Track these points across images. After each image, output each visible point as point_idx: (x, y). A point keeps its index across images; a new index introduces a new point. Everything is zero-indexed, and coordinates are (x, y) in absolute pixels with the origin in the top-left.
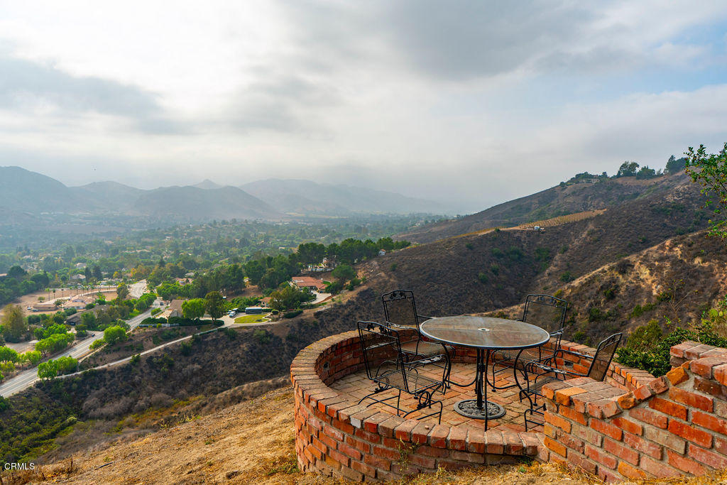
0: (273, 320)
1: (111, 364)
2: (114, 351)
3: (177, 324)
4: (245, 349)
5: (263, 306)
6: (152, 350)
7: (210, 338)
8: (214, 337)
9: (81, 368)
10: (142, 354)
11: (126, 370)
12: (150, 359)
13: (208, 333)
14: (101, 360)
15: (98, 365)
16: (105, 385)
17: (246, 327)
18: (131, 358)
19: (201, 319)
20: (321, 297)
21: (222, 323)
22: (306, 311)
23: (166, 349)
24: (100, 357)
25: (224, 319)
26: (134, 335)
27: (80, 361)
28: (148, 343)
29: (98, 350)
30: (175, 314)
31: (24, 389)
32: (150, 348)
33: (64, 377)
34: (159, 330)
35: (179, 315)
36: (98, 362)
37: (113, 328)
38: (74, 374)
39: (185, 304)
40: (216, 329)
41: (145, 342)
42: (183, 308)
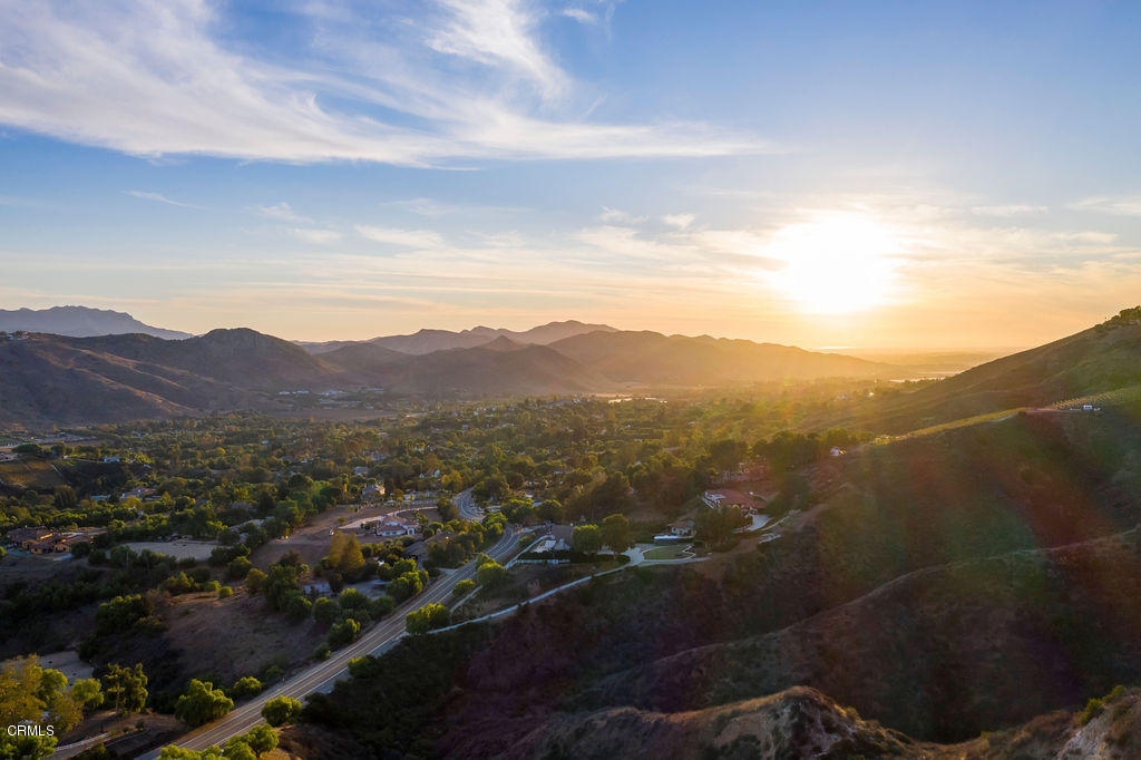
0: (700, 556)
1: (493, 615)
3: (568, 560)
5: (675, 534)
6: (543, 596)
7: (615, 581)
8: (621, 579)
9: (455, 620)
10: (531, 601)
11: (514, 623)
12: (542, 609)
13: (611, 574)
14: (479, 610)
15: (475, 617)
16: (489, 644)
17: (664, 566)
18: (515, 607)
19: (600, 553)
20: (759, 523)
21: (627, 559)
22: (744, 542)
23: (559, 595)
24: (477, 605)
25: (629, 552)
26: (513, 576)
27: (452, 611)
28: (534, 587)
29: (471, 595)
30: (561, 546)
31: (391, 647)
32: (540, 594)
33: (436, 631)
34: (546, 568)
35: (568, 548)
36: (475, 611)
37: (489, 565)
38: (448, 628)
39: (577, 532)
40: (622, 568)
41: (529, 586)
42: (574, 537)
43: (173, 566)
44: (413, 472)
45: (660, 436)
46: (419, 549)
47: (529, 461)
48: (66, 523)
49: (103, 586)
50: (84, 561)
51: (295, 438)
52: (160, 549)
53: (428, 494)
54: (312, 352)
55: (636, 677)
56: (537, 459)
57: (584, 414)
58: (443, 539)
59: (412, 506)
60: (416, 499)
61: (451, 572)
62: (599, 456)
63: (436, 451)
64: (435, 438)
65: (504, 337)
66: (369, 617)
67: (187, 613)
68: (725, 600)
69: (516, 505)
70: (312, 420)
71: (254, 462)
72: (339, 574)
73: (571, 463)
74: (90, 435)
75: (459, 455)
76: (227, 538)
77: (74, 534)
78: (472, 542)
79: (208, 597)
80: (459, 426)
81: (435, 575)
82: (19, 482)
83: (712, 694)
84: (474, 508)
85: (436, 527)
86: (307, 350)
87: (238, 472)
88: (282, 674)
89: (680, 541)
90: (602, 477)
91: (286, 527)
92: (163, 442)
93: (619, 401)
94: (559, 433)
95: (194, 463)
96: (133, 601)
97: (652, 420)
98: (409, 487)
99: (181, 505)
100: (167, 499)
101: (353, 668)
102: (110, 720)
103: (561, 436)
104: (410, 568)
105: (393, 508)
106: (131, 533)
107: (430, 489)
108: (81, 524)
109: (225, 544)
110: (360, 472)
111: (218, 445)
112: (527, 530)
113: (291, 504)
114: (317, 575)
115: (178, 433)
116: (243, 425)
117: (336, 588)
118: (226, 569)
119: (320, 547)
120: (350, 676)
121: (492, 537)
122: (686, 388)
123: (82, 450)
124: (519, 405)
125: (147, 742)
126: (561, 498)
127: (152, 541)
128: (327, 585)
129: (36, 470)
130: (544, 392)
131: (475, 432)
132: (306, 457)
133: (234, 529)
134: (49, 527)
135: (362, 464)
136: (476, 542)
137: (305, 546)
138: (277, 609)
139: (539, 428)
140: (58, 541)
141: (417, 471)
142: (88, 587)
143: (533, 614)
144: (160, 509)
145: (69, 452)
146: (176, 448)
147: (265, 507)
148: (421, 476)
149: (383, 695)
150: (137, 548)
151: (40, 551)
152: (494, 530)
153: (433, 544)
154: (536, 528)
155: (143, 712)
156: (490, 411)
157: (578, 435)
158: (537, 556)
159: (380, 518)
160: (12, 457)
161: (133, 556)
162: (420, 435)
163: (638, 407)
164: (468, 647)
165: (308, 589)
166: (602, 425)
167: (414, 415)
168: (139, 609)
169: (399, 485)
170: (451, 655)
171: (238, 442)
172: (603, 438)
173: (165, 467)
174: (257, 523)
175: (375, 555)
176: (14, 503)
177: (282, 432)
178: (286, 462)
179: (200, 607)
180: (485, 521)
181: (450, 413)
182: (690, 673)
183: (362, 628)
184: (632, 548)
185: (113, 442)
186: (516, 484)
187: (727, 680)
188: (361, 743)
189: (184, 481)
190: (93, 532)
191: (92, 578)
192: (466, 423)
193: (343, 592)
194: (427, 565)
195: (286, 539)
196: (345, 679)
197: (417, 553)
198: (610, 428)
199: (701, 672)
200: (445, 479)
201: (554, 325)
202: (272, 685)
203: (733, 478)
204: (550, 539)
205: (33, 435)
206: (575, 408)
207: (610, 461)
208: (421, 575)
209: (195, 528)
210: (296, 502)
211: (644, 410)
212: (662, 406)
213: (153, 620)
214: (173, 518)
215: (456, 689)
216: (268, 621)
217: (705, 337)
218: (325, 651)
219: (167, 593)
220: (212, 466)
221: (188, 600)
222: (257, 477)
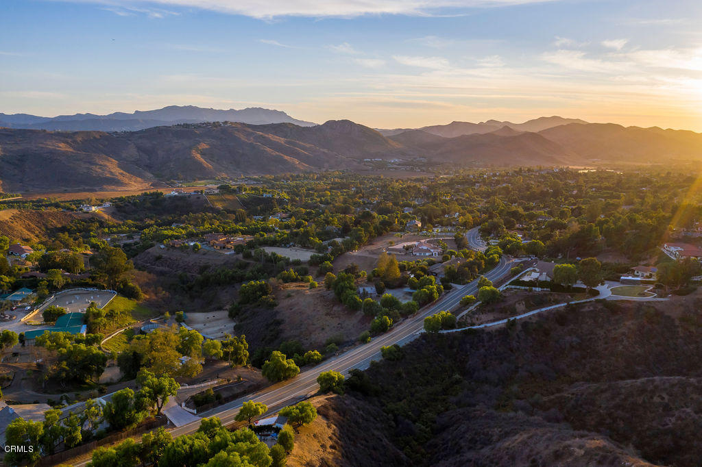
0: (660, 296)
1: (488, 325)
2: (489, 311)
3: (549, 290)
4: (632, 326)
5: (638, 276)
6: (527, 315)
7: (586, 309)
8: (591, 308)
9: (460, 325)
10: (518, 317)
11: (503, 333)
12: (525, 324)
13: (584, 303)
14: (477, 319)
15: (473, 324)
16: (484, 346)
17: (629, 302)
18: (505, 321)
19: (574, 286)
21: (597, 293)
22: (699, 289)
23: (539, 315)
24: (477, 316)
25: (599, 288)
26: (505, 297)
27: (458, 317)
28: (520, 307)
29: (472, 308)
30: (544, 277)
31: (412, 339)
32: (525, 312)
33: (445, 332)
34: (531, 294)
35: (549, 279)
36: (474, 321)
37: (488, 288)
38: (454, 330)
39: (557, 269)
40: (593, 299)
41: (517, 305)
42: (555, 273)
43: (288, 263)
44: (440, 213)
45: (619, 197)
46: (438, 269)
47: (521, 210)
48: (235, 232)
49: (248, 273)
50: (241, 256)
51: (371, 187)
52: (282, 252)
53: (449, 228)
54: (385, 135)
55: (603, 391)
56: (526, 209)
57: (561, 180)
58: (455, 263)
59: (437, 236)
60: (441, 232)
61: (460, 287)
62: (573, 210)
63: (457, 200)
64: (457, 191)
65: (507, 127)
66: (399, 315)
67: (289, 296)
68: (681, 335)
69: (510, 242)
70: (382, 177)
71: (345, 202)
72: (383, 282)
73: (551, 213)
74: (259, 181)
75: (472, 203)
76: (321, 249)
77: (239, 238)
78: (476, 267)
79: (303, 286)
80: (474, 184)
81: (448, 288)
82: (219, 206)
83: (673, 420)
84: (479, 240)
85: (452, 253)
86: (381, 133)
87: (334, 207)
88: (337, 350)
89: (642, 282)
90: (575, 226)
91: (356, 244)
92: (297, 187)
93: (586, 171)
94: (542, 192)
95: (312, 200)
96: (261, 285)
97: (611, 186)
98: (438, 223)
99: (299, 226)
100: (293, 220)
101: (384, 353)
102: (225, 369)
103: (544, 194)
104: (431, 282)
105: (425, 236)
106: (267, 241)
107: (451, 225)
108: (243, 233)
109: (320, 252)
110: (407, 211)
111: (326, 189)
112: (516, 260)
113: (360, 230)
114: (369, 280)
115: (306, 182)
116: (342, 178)
117: (380, 291)
118: (318, 268)
119: (376, 259)
120: (382, 358)
121: (492, 264)
122: (639, 164)
123: (253, 189)
124: (515, 171)
125: (242, 390)
126: (544, 239)
127: (278, 247)
128: (374, 288)
129: (228, 200)
130: (533, 164)
131: (484, 188)
132: (375, 200)
133: (326, 243)
134: (225, 233)
135: (409, 206)
136: (479, 266)
137: (367, 257)
138: (341, 301)
139: (528, 188)
140: (228, 242)
141: (444, 212)
142: (240, 272)
143: (519, 327)
144: (287, 227)
145: (245, 190)
146: (303, 191)
147: (345, 231)
148: (447, 216)
149: (404, 375)
150: (269, 250)
151: (219, 248)
152: (493, 259)
153: (448, 266)
154: (524, 259)
155: (245, 367)
156: (495, 175)
157: (556, 194)
158: (524, 283)
159: (416, 243)
160: (216, 192)
161: (266, 255)
162: (447, 189)
163: (601, 176)
164: (468, 346)
165: (361, 290)
166: (574, 187)
167: (445, 176)
168: (263, 290)
169: (430, 221)
170: (455, 350)
171: (338, 188)
172: (575, 197)
173: (296, 201)
174: (339, 240)
175: (409, 270)
176: (215, 218)
177: (364, 184)
178: (364, 202)
179: (298, 292)
180: (487, 251)
181: (468, 176)
182: (652, 398)
183: (395, 322)
184: (603, 284)
185: (270, 185)
186: (510, 226)
187: (689, 410)
188: (384, 411)
189: (303, 211)
190: (248, 238)
191: (243, 266)
192: (478, 182)
193: (383, 296)
194: (443, 281)
195: (356, 253)
196: (377, 360)
197: (437, 271)
198: (580, 190)
199: (663, 398)
200: (461, 219)
201: (542, 119)
202: (329, 357)
203: (689, 234)
204: (535, 271)
205: (231, 179)
206: (555, 175)
207: (580, 214)
208: (438, 289)
209: (303, 241)
210: (363, 229)
211: (606, 178)
212: (619, 176)
213: (269, 298)
214: (292, 233)
215: (457, 376)
216: (335, 308)
217: (655, 128)
218: (367, 337)
219: (281, 281)
220: (321, 202)
221: (292, 287)
222: (345, 211)
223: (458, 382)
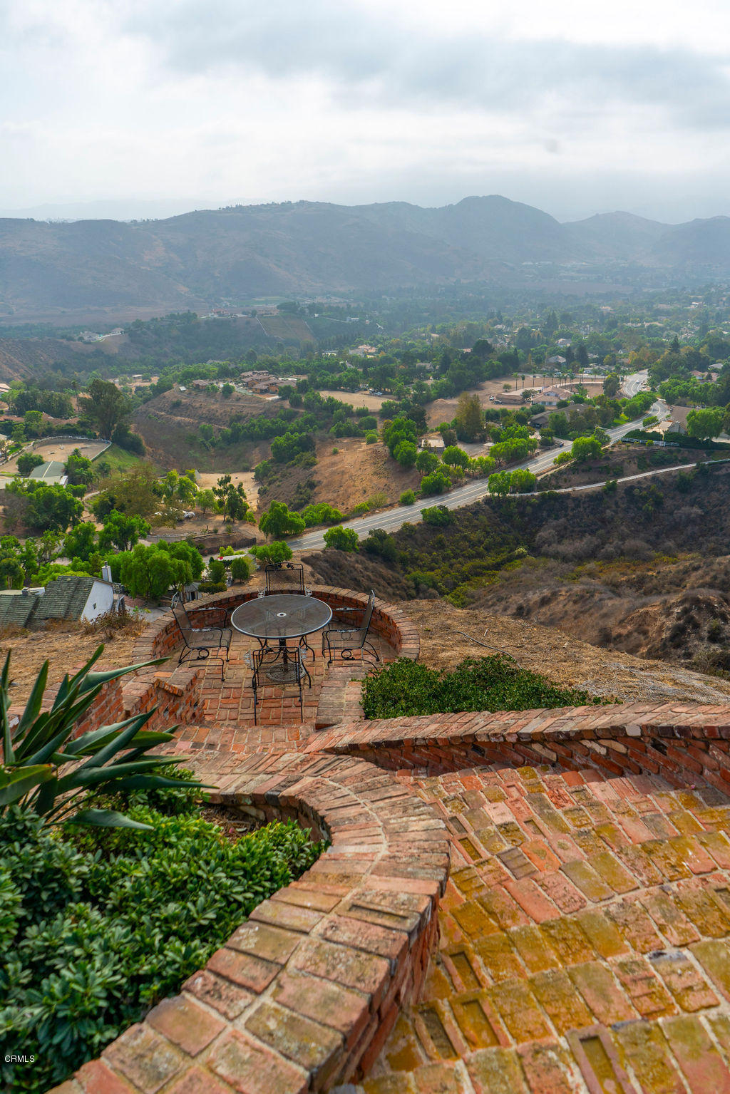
1: (577, 489)
2: (583, 471)
3: (677, 444)
7: (723, 472)
9: (540, 488)
10: (619, 481)
11: (595, 500)
12: (630, 489)
13: (721, 463)
14: (565, 481)
15: (560, 487)
16: (566, 516)
18: (603, 484)
19: (714, 440)
23: (654, 478)
27: (540, 478)
28: (630, 467)
29: (563, 467)
30: (677, 429)
31: (474, 502)
32: (634, 474)
34: (649, 449)
35: (682, 431)
36: (561, 482)
38: (531, 494)
41: (626, 464)
42: (689, 421)
43: (350, 413)
46: (542, 418)
50: (286, 403)
52: (340, 397)
67: (335, 453)
77: (289, 379)
79: (360, 441)
96: (300, 438)
101: (427, 515)
104: (520, 434)
106: (328, 382)
108: (298, 371)
120: (420, 521)
127: (340, 390)
128: (442, 441)
143: (620, 493)
150: (325, 395)
160: (275, 313)
161: (320, 401)
164: (545, 514)
165: (423, 443)
179: (348, 448)
191: (289, 416)
204: (667, 420)
208: (530, 442)
213: (310, 455)
215: (521, 550)
219: (333, 434)
223: (520, 556)
